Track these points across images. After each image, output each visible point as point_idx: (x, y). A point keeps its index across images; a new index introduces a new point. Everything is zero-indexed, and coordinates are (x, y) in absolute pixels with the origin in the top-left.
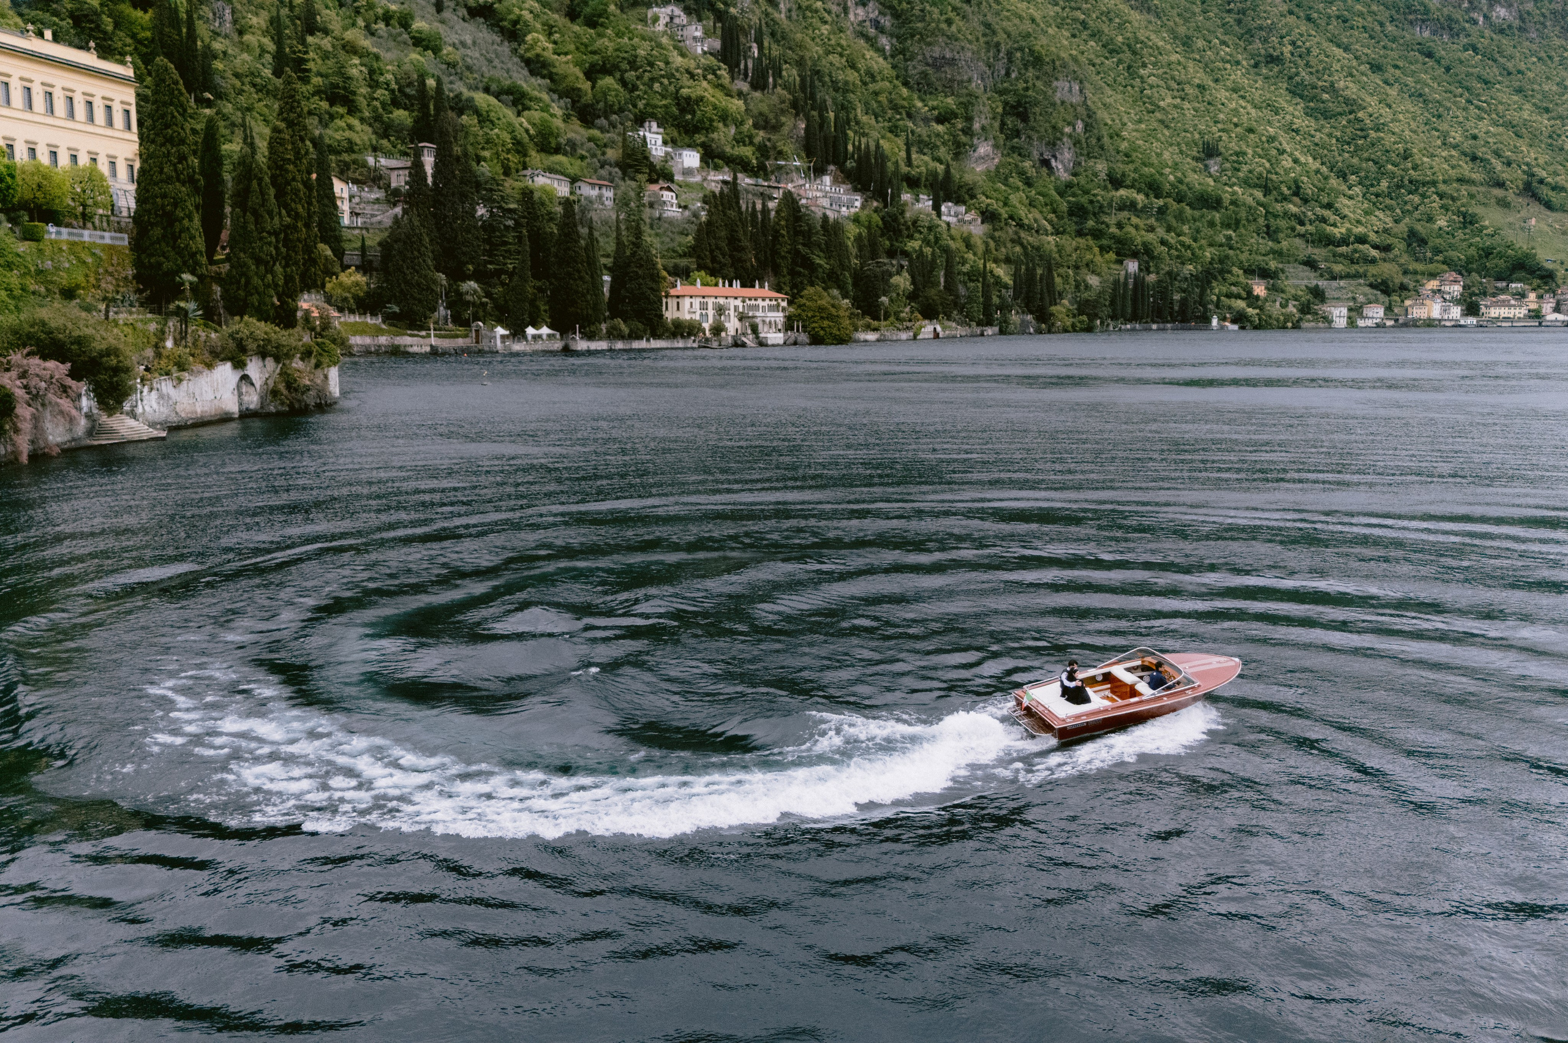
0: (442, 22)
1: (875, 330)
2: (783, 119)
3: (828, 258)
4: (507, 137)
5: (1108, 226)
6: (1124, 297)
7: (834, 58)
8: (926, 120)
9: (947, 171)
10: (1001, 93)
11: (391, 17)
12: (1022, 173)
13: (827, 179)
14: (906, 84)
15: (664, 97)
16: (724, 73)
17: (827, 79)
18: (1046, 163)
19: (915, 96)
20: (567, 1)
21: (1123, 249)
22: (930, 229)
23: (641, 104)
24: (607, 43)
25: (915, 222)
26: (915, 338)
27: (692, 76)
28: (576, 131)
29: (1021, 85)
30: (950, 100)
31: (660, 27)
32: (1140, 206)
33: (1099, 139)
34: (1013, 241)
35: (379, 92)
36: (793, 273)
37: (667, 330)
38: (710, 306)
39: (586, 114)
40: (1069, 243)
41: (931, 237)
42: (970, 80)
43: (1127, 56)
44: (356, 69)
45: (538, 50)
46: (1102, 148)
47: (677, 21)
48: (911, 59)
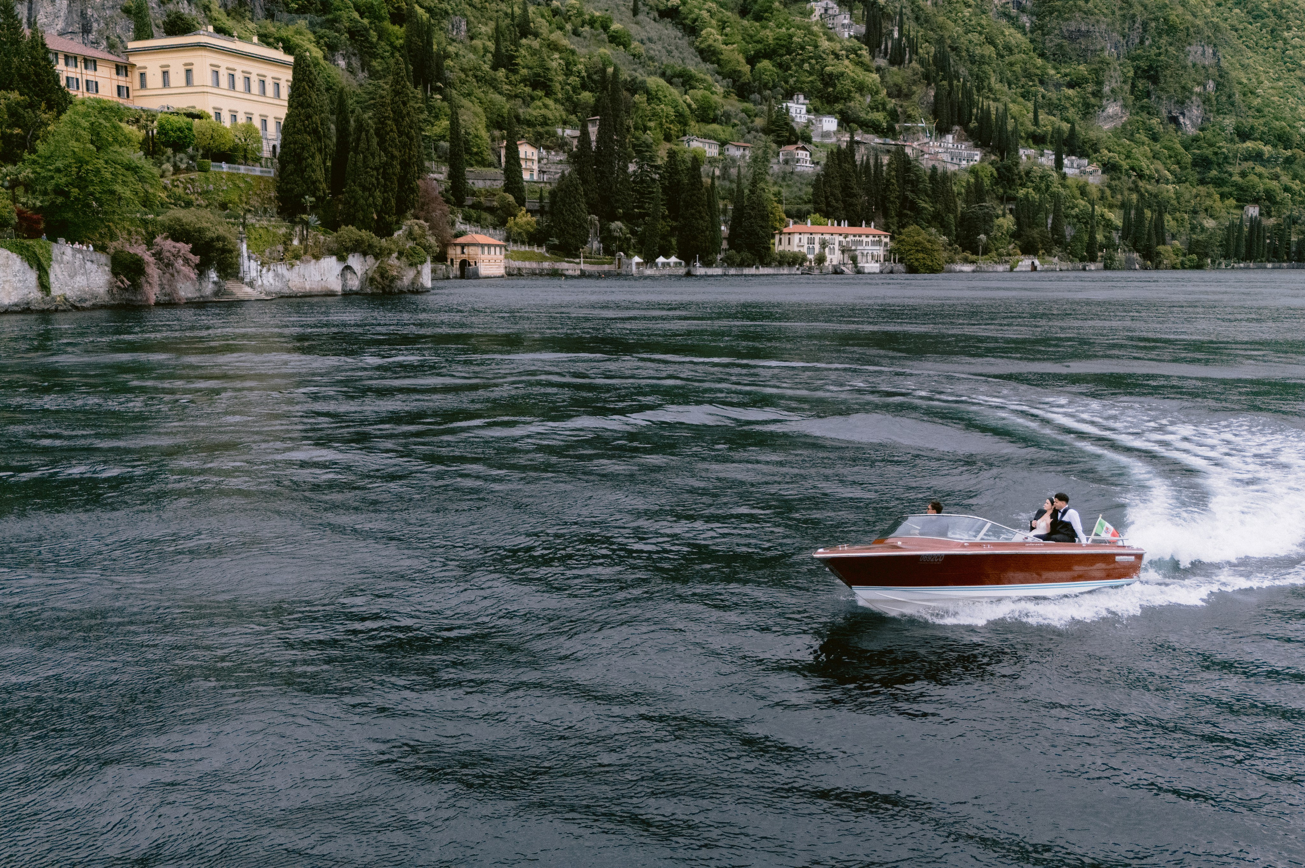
0: (637, 23)
1: (973, 262)
2: (914, 88)
3: (934, 202)
4: (671, 111)
5: (1231, 175)
6: (1238, 239)
7: (974, 37)
8: (1058, 86)
9: (1072, 129)
10: (1133, 59)
11: (595, 22)
12: (1148, 128)
13: (950, 137)
14: (1042, 55)
15: (811, 74)
16: (865, 52)
17: (964, 54)
18: (1174, 120)
19: (1050, 66)
20: (741, 1)
21: (1244, 196)
22: (1041, 178)
23: (792, 81)
24: (769, 34)
25: (1028, 173)
26: (1011, 270)
27: (837, 56)
28: (733, 105)
29: (1154, 51)
30: (1082, 67)
31: (815, 17)
32: (1267, 156)
33: (1230, 97)
34: (1130, 189)
35: (572, 78)
36: (900, 215)
37: (774, 260)
38: (817, 241)
39: (742, 91)
40: (1189, 191)
41: (1043, 186)
42: (1102, 50)
43: (1271, 21)
44: (555, 62)
45: (710, 42)
46: (1232, 104)
47: (830, 12)
48: (1048, 34)
